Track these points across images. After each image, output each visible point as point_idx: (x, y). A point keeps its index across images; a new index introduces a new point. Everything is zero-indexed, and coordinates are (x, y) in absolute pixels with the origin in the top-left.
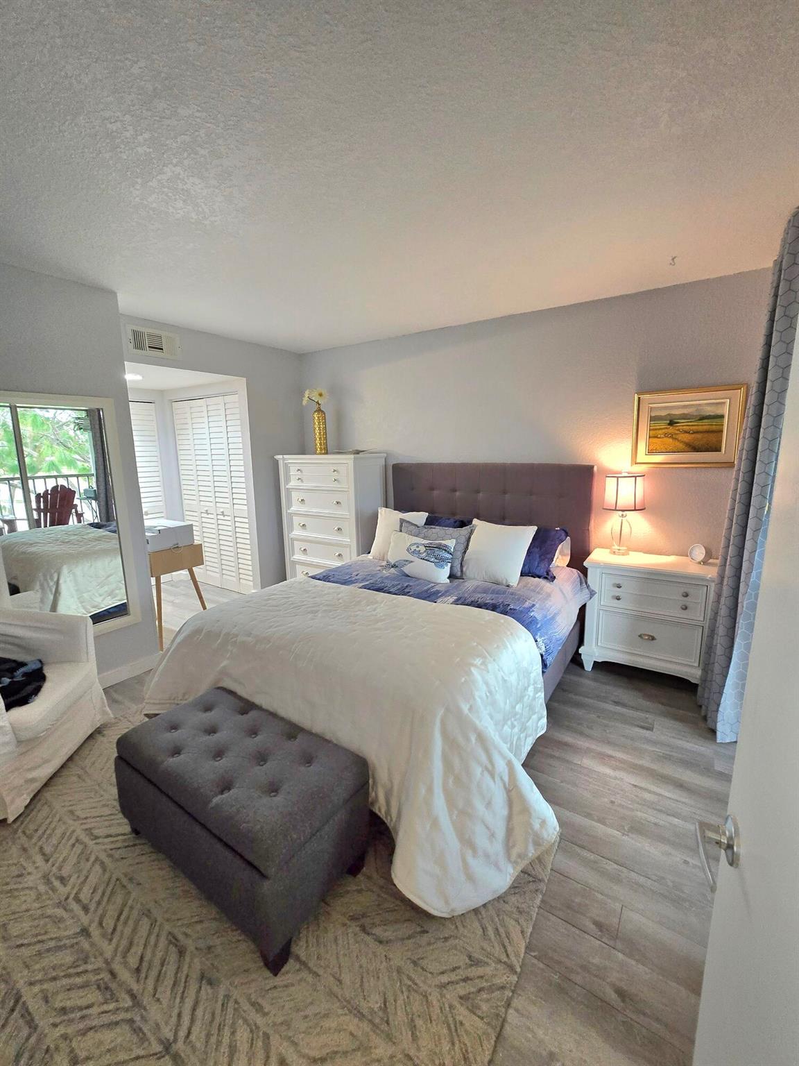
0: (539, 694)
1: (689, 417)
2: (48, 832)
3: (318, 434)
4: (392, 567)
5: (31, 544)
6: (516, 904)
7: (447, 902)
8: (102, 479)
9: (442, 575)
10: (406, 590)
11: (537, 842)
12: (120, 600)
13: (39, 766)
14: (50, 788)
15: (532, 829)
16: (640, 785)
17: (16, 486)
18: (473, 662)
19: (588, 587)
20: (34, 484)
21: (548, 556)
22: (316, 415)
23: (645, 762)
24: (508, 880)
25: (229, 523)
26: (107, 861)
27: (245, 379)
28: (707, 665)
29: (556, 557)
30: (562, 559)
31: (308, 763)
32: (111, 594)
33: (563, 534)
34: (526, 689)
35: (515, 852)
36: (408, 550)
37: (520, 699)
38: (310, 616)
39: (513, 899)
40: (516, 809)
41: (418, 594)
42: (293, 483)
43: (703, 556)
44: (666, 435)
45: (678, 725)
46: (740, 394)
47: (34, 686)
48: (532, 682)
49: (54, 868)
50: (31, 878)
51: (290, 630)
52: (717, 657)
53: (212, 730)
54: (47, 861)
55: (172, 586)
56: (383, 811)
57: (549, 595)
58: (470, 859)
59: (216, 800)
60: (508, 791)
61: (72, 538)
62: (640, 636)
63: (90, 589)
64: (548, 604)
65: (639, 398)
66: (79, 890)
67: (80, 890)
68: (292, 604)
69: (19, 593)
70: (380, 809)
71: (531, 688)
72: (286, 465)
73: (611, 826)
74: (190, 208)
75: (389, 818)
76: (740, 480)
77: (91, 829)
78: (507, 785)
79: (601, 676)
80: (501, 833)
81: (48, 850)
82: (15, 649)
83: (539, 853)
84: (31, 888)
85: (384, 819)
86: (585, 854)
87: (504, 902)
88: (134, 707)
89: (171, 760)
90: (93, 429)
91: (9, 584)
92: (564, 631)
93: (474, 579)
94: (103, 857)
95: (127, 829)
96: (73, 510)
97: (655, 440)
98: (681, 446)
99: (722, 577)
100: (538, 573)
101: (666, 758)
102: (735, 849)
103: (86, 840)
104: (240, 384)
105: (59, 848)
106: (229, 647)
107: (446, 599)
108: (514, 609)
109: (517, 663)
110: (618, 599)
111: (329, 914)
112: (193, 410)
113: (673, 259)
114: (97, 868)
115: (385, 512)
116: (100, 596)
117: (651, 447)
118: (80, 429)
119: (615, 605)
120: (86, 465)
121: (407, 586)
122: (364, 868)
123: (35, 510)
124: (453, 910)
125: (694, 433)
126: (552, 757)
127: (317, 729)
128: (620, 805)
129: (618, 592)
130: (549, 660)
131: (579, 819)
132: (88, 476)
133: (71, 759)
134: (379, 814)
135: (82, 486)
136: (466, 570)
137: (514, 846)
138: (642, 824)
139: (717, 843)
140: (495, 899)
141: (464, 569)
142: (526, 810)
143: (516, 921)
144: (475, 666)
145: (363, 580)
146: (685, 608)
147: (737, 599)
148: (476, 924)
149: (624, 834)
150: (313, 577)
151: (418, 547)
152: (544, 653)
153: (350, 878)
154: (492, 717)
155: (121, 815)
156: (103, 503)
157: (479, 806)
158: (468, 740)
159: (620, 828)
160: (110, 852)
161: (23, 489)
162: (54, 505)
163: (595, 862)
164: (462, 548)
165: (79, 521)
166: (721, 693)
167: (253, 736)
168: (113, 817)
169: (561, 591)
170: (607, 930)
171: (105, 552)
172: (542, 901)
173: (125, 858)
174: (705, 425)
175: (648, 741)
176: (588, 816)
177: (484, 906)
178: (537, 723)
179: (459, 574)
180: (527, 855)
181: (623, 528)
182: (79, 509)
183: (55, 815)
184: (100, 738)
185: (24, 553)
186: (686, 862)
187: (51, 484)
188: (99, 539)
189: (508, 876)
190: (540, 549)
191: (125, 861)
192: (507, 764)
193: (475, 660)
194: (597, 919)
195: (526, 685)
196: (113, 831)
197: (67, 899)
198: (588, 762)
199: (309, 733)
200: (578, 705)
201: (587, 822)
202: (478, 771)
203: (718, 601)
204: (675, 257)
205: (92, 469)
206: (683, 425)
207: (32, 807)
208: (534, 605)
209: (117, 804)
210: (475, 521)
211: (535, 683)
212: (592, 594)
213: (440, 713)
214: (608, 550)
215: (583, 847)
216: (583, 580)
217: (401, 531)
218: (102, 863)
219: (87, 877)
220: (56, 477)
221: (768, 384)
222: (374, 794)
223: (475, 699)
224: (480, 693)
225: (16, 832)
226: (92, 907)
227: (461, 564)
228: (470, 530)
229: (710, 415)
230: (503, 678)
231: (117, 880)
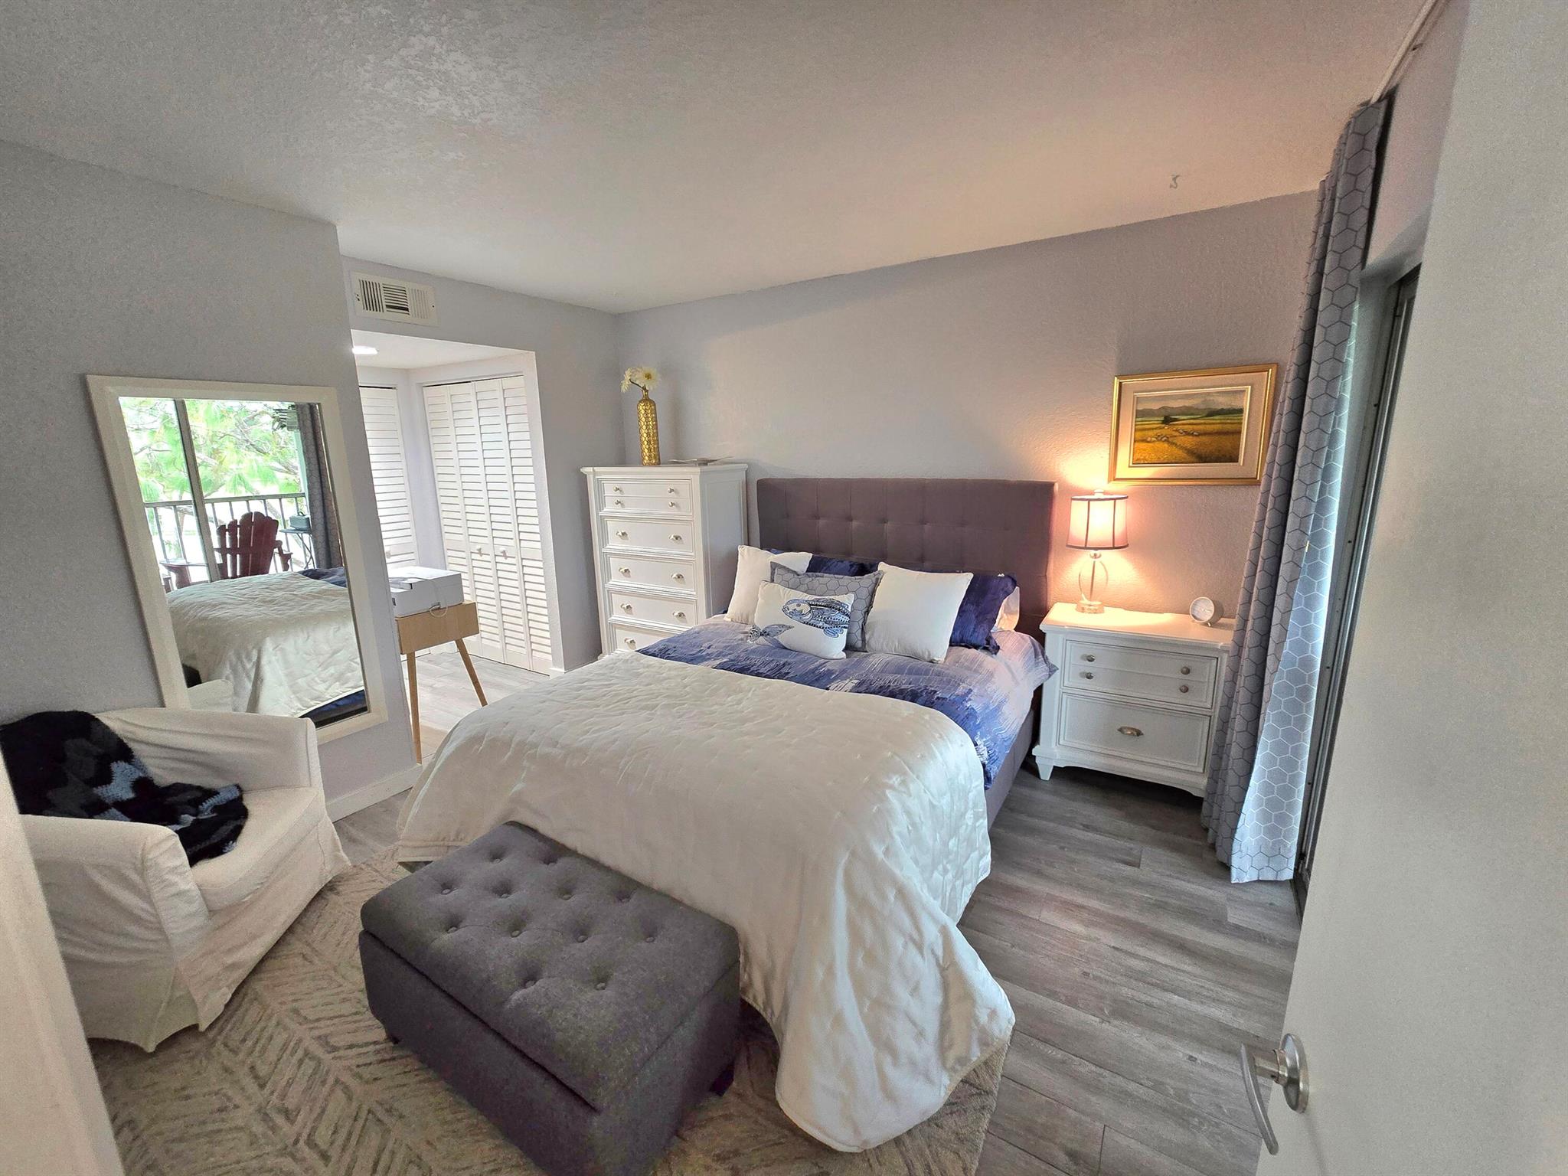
0: (981, 821)
1: (1192, 411)
2: (263, 1041)
3: (645, 435)
4: (762, 635)
5: (216, 605)
6: (954, 1128)
7: (856, 1131)
8: (318, 503)
9: (835, 646)
10: (785, 670)
11: (985, 1042)
12: (353, 688)
13: (245, 943)
14: (262, 975)
15: (977, 1022)
16: (1124, 947)
17: (185, 512)
18: (887, 781)
19: (1046, 660)
20: (214, 509)
21: (989, 616)
22: (642, 407)
23: (1130, 915)
24: (943, 1094)
25: (514, 568)
26: (353, 1083)
27: (534, 353)
28: (1216, 772)
29: (999, 617)
30: (1008, 619)
31: (650, 936)
32: (340, 678)
33: (1010, 584)
34: (963, 815)
35: (952, 1056)
36: (784, 610)
37: (954, 832)
38: (645, 714)
39: (950, 1122)
40: (953, 993)
41: (800, 676)
42: (609, 508)
43: (1211, 615)
44: (1159, 438)
45: (1176, 858)
46: (1267, 378)
47: (231, 827)
48: (971, 804)
49: (274, 1097)
50: (239, 1113)
51: (616, 736)
52: (1231, 762)
53: (504, 889)
54: (262, 1086)
55: (430, 661)
56: (760, 1000)
57: (991, 675)
58: (889, 1069)
59: (518, 995)
60: (943, 970)
61: (280, 594)
62: (1121, 730)
63: (307, 672)
64: (991, 687)
65: (1120, 384)
66: (313, 1127)
67: (314, 1129)
68: (616, 695)
69: (201, 683)
70: (756, 998)
71: (969, 815)
72: (599, 482)
73: (1086, 1009)
74: (450, 98)
75: (769, 1011)
76: (1270, 505)
77: (326, 1036)
78: (941, 962)
79: (1064, 788)
80: (932, 1028)
81: (263, 1070)
82: (198, 769)
83: (987, 1056)
84: (239, 1129)
85: (762, 1012)
86: (1051, 1051)
87: (937, 1126)
88: (383, 849)
89: (446, 937)
90: (302, 428)
91: (184, 666)
92: (1014, 727)
93: (881, 651)
94: (346, 1078)
95: (380, 1034)
96: (276, 550)
97: (1143, 445)
98: (1181, 453)
99: (1239, 645)
100: (974, 641)
101: (1159, 907)
102: (1301, 1085)
103: (320, 1052)
104: (527, 361)
105: (279, 1066)
106: (525, 763)
107: (842, 684)
108: (944, 699)
109: (950, 779)
110: (1089, 677)
111: (683, 1151)
112: (455, 400)
113: (1174, 179)
114: (339, 1093)
115: (748, 551)
116: (324, 682)
117: (1138, 456)
118: (283, 427)
119: (1086, 687)
120: (291, 477)
121: (784, 665)
122: (734, 1084)
123: (218, 550)
124: (865, 1142)
125: (1200, 435)
126: (999, 909)
127: (661, 882)
128: (1096, 978)
129: (1089, 667)
130: (994, 770)
131: (1040, 1001)
132: (296, 496)
133: (290, 930)
134: (754, 1005)
135: (288, 511)
136: (870, 638)
137: (950, 1046)
138: (1127, 1003)
139: (1273, 1077)
140: (924, 1122)
141: (867, 637)
142: (968, 995)
143: (954, 1152)
144: (892, 787)
145: (720, 655)
146: (1185, 690)
147: (1263, 679)
148: (899, 1160)
149: (1103, 1021)
150: (645, 652)
151: (799, 605)
152: (986, 762)
153: (714, 1099)
154: (916, 862)
155: (369, 1014)
156: (321, 539)
157: (902, 992)
158: (884, 897)
159: (1098, 1012)
160: (356, 1070)
161: (197, 515)
162: (245, 541)
163: (1064, 1062)
164: (863, 605)
165: (286, 567)
166: (1238, 814)
167: (566, 896)
168: (358, 1017)
169: (1009, 667)
170: (1085, 1161)
171: (328, 617)
172: (991, 1122)
173: (380, 1079)
174: (1215, 424)
175: (1136, 883)
176: (1052, 995)
177: (909, 1132)
178: (978, 863)
179: (859, 644)
180: (971, 1060)
181: (1095, 574)
182: (284, 547)
183: (270, 1017)
184: (332, 897)
185: (205, 619)
186: (1191, 1058)
187: (240, 511)
188: (318, 595)
189: (943, 1088)
190: (978, 606)
191: (379, 1082)
192: (940, 932)
193: (890, 778)
194: (1069, 1145)
195: (962, 810)
196: (361, 1038)
197: (296, 1142)
198: (1049, 916)
199: (649, 890)
200: (1032, 831)
201: (1049, 1003)
202: (899, 942)
203: (1234, 681)
204: (1177, 176)
205: (302, 485)
206: (1184, 423)
207: (235, 1004)
208: (970, 691)
209: (364, 998)
210: (882, 566)
211: (975, 806)
212: (1052, 670)
213: (843, 860)
214: (1075, 606)
215: (1046, 1041)
216: (1039, 650)
217: (772, 581)
218: (346, 1089)
219: (323, 1111)
220: (247, 499)
221: (1313, 366)
222: (746, 977)
223: (892, 838)
224: (900, 826)
225: (213, 1042)
226: (334, 1154)
227: (863, 629)
228: (874, 579)
229: (1222, 409)
230: (931, 803)
231: (369, 1112)
